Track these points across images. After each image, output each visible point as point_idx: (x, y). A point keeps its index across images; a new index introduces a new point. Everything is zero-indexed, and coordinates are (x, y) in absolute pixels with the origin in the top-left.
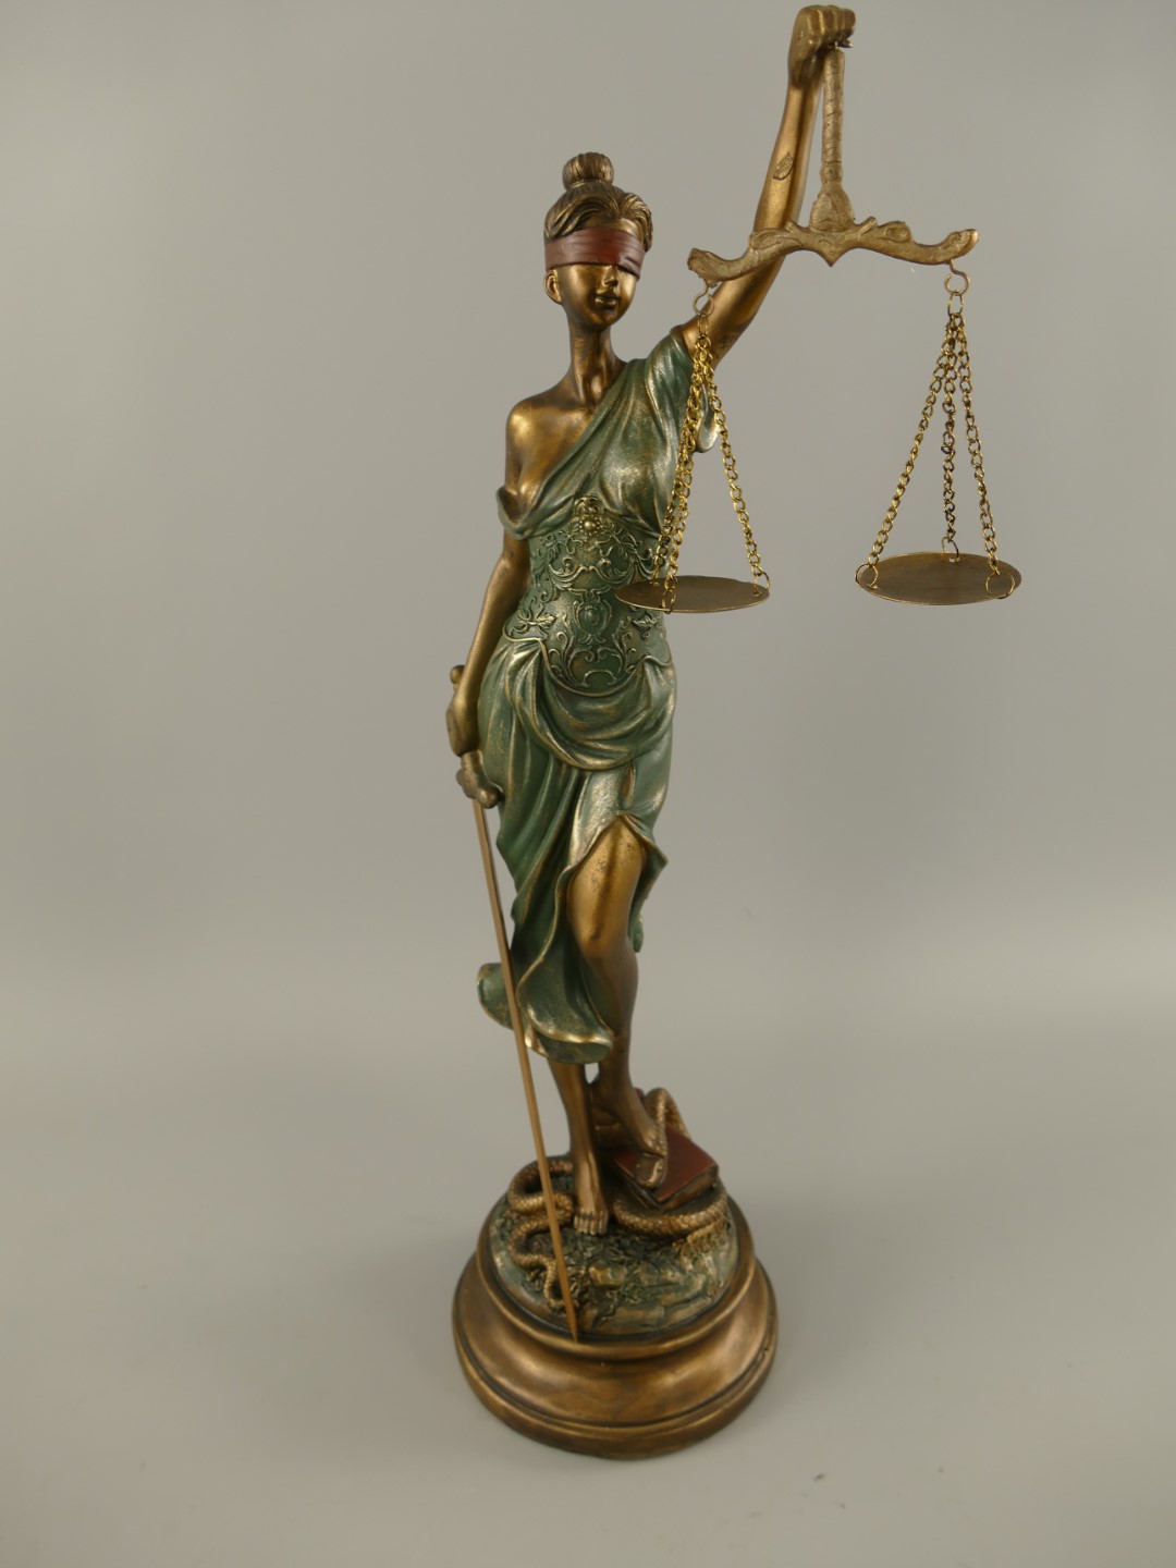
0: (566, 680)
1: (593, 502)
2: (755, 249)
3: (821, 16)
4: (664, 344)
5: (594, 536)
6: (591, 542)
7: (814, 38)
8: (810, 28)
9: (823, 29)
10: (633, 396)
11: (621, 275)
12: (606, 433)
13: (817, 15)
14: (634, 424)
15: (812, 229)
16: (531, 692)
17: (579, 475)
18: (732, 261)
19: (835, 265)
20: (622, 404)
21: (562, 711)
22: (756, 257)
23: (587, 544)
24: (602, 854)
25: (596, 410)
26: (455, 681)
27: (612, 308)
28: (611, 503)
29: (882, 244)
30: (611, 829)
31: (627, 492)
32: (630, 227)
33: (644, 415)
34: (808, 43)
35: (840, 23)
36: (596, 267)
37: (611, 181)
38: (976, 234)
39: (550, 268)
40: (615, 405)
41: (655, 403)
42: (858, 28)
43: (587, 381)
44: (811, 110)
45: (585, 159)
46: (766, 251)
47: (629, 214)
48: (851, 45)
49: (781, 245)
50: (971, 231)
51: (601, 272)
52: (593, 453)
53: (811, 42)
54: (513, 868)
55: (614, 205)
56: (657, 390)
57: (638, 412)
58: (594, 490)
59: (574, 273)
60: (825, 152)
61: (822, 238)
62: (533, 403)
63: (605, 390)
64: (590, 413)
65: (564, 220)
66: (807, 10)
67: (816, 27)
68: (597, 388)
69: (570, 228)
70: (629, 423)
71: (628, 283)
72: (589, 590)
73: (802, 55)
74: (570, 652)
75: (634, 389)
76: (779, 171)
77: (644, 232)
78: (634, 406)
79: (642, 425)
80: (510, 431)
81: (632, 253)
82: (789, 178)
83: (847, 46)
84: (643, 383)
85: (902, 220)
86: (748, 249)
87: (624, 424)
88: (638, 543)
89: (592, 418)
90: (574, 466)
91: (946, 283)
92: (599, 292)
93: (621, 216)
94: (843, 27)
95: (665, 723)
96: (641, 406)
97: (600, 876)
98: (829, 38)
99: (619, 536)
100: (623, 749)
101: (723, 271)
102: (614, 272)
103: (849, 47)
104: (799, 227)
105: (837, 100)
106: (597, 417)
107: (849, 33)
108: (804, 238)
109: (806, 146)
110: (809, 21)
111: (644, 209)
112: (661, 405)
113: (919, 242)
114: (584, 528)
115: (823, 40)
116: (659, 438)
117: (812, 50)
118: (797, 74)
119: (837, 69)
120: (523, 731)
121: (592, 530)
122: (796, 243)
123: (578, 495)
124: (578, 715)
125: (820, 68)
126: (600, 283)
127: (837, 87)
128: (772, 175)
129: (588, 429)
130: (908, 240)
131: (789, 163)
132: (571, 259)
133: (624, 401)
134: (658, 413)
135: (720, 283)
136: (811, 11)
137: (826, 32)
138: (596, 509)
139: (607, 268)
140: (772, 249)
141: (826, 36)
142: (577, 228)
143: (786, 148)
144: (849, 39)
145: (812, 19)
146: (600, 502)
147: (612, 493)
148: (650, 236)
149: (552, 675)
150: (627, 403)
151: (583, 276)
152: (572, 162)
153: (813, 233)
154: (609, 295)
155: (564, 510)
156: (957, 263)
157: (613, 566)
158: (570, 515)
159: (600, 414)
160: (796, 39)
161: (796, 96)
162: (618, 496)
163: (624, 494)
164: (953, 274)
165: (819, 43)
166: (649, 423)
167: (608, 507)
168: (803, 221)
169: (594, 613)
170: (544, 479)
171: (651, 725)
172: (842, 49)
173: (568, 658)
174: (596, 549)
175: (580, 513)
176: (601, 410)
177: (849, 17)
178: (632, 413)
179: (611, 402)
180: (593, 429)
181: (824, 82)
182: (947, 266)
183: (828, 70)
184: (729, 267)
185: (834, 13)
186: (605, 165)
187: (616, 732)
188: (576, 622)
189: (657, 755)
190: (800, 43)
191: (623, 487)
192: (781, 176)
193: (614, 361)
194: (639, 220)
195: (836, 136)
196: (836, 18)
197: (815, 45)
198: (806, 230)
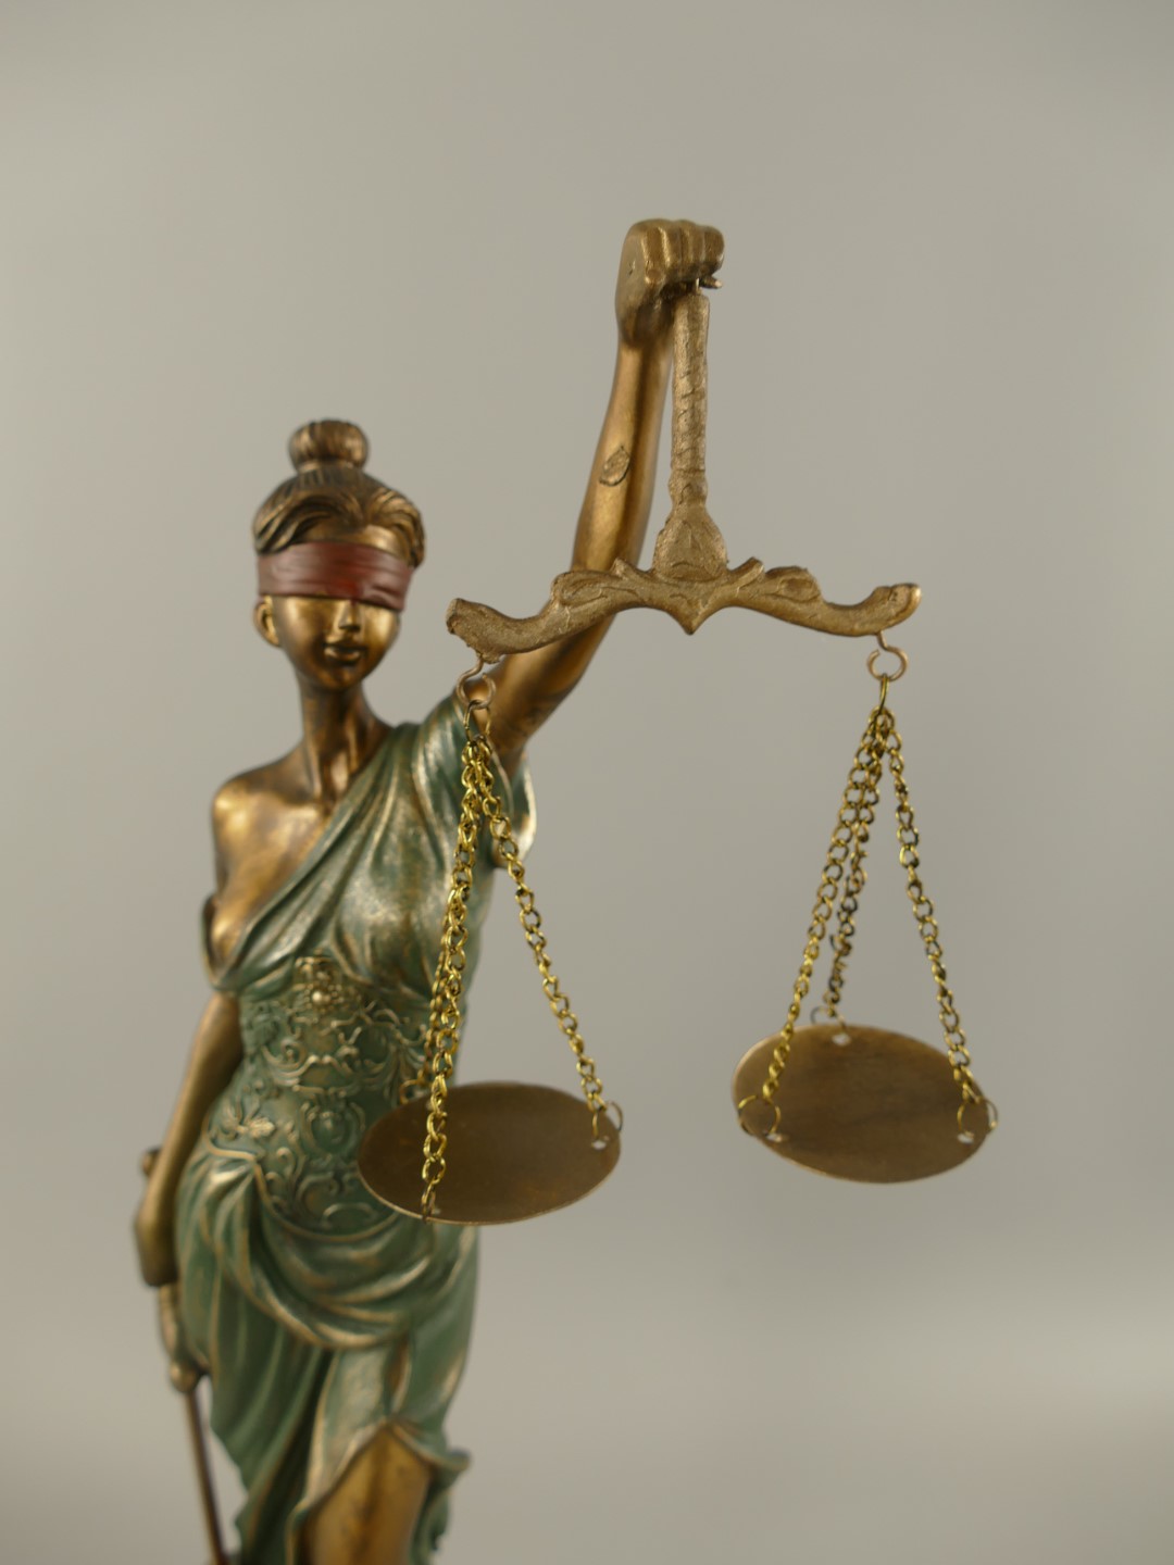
0: (294, 1219)
1: (325, 965)
2: (564, 603)
3: (665, 238)
4: (445, 707)
5: (329, 1014)
6: (325, 1022)
7: (653, 273)
8: (646, 257)
9: (668, 259)
10: (392, 791)
11: (367, 613)
12: (348, 850)
13: (658, 236)
14: (394, 838)
15: (659, 576)
16: (241, 1237)
17: (303, 920)
18: (524, 621)
19: (697, 633)
20: (375, 805)
21: (294, 1262)
22: (567, 617)
23: (319, 1026)
24: (357, 1487)
25: (337, 809)
26: (148, 1171)
27: (352, 664)
28: (354, 966)
29: (774, 603)
30: (375, 1448)
31: (380, 951)
32: (383, 539)
33: (409, 823)
34: (643, 282)
35: (697, 252)
36: (327, 602)
37: (360, 464)
38: (918, 593)
39: (263, 594)
40: (365, 806)
41: (428, 804)
42: (727, 257)
43: (326, 762)
44: (657, 383)
45: (318, 430)
46: (582, 608)
47: (379, 519)
48: (718, 284)
49: (609, 599)
50: (911, 586)
51: (333, 610)
52: (327, 885)
53: (647, 280)
54: (237, 1458)
55: (353, 506)
56: (432, 785)
57: (399, 819)
58: (327, 942)
59: (293, 609)
60: (678, 455)
61: (676, 590)
62: (249, 781)
63: (353, 777)
64: (326, 813)
65: (273, 529)
66: (642, 227)
67: (656, 255)
68: (340, 777)
69: (283, 540)
70: (385, 837)
71: (381, 621)
72: (326, 1089)
73: (635, 299)
74: (300, 1179)
75: (395, 780)
76: (608, 473)
77: (410, 540)
78: (395, 806)
79: (404, 840)
80: (218, 823)
81: (384, 579)
82: (624, 483)
83: (710, 286)
84: (408, 768)
85: (802, 565)
86: (549, 604)
87: (377, 836)
88: (402, 1022)
89: (328, 825)
90: (296, 904)
91: (870, 664)
92: (332, 639)
93: (365, 524)
94: (703, 257)
95: (458, 1268)
96: (404, 809)
97: (352, 1524)
98: (680, 274)
99: (370, 1014)
100: (389, 1316)
101: (508, 637)
102: (354, 611)
103: (716, 288)
104: (639, 572)
105: (694, 373)
106: (335, 824)
107: (713, 266)
108: (644, 590)
109: (651, 436)
110: (643, 245)
111: (407, 509)
112: (438, 807)
113: (830, 599)
114: (311, 1001)
115: (668, 277)
116: (432, 860)
117: (650, 293)
118: (631, 325)
119: (695, 320)
120: (231, 1291)
121: (324, 1005)
122: (634, 598)
123: (303, 950)
124: (320, 1266)
125: (668, 320)
126: (330, 627)
127: (696, 354)
128: (598, 478)
129: (321, 843)
130: (815, 598)
131: (624, 462)
132: (287, 588)
133: (379, 797)
134: (433, 820)
135: (502, 657)
136: (649, 229)
137: (673, 264)
138: (330, 974)
139: (342, 606)
140: (594, 605)
141: (673, 270)
142: (296, 539)
143: (619, 439)
144: (715, 275)
145: (649, 243)
146: (336, 964)
147: (355, 949)
148: (421, 547)
149: (275, 1214)
150: (384, 801)
151: (305, 613)
152: (299, 432)
153: (661, 582)
154: (344, 646)
155: (278, 974)
156: (888, 636)
157: (362, 1055)
158: (289, 980)
159: (340, 819)
160: (625, 272)
161: (631, 360)
162: (363, 954)
163: (374, 953)
164: (882, 651)
165: (662, 281)
166: (417, 837)
167: (348, 972)
168: (645, 563)
169: (335, 1122)
170: (247, 923)
171: (438, 1273)
172: (704, 291)
173: (296, 1188)
174: (333, 1033)
175: (304, 978)
176: (342, 814)
177: (714, 240)
178: (391, 819)
179: (358, 800)
180: (328, 844)
181: (674, 342)
182: (874, 639)
183: (681, 326)
184: (519, 632)
185: (688, 233)
186: (353, 437)
187: (379, 1289)
188: (308, 1136)
189: (448, 1316)
190: (633, 279)
191: (373, 944)
192: (612, 480)
193: (370, 724)
194: (400, 527)
195: (696, 429)
196: (690, 240)
197: (654, 285)
198: (650, 575)
